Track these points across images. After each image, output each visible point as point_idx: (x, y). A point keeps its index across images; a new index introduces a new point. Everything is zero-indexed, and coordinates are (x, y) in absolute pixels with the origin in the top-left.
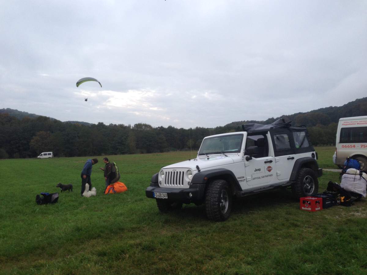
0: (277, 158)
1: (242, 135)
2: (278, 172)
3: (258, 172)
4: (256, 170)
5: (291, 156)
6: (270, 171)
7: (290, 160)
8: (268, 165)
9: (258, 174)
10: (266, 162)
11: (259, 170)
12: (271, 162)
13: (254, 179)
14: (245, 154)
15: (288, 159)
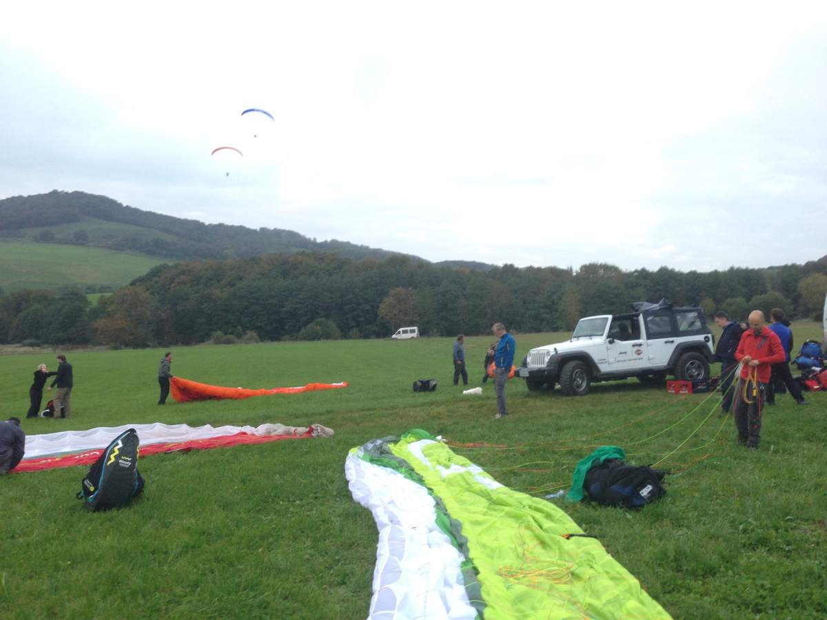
0: (650, 341)
1: (607, 319)
2: (651, 356)
3: (624, 355)
4: (621, 353)
5: (671, 339)
6: (639, 354)
7: (669, 344)
8: (637, 348)
9: (623, 357)
10: (634, 346)
11: (625, 353)
12: (640, 345)
13: (618, 361)
14: (608, 337)
15: (666, 342)
